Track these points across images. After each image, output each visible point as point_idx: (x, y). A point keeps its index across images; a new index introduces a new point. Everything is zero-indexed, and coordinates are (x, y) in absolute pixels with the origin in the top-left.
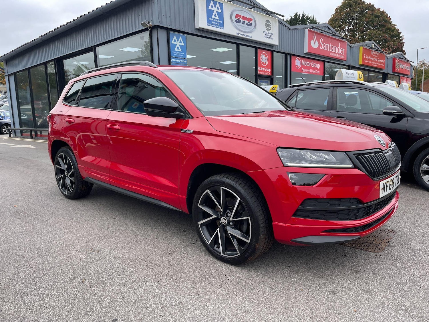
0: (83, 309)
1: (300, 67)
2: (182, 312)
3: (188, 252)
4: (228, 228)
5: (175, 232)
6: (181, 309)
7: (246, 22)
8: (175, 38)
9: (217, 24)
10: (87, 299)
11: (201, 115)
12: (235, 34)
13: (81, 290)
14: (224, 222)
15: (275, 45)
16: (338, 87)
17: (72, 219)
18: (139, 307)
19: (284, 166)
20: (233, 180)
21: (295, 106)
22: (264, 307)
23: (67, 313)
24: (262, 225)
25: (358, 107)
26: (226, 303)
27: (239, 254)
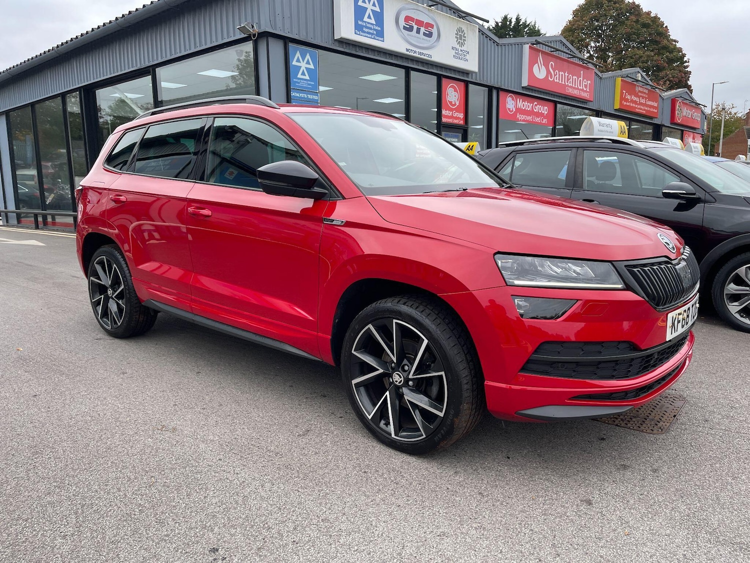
0: (156, 531)
1: (514, 110)
2: (331, 536)
3: (333, 433)
4: (405, 390)
5: (307, 398)
6: (327, 532)
7: (423, 30)
8: (298, 54)
9: (371, 31)
10: (162, 513)
11: (357, 194)
12: (404, 51)
13: (150, 497)
14: (399, 381)
15: (472, 72)
16: (585, 148)
17: (124, 373)
18: (255, 527)
19: (507, 285)
20: (416, 308)
21: (511, 180)
22: (472, 527)
23: (128, 539)
24: (465, 387)
25: (617, 183)
26: (405, 520)
27: (424, 436)
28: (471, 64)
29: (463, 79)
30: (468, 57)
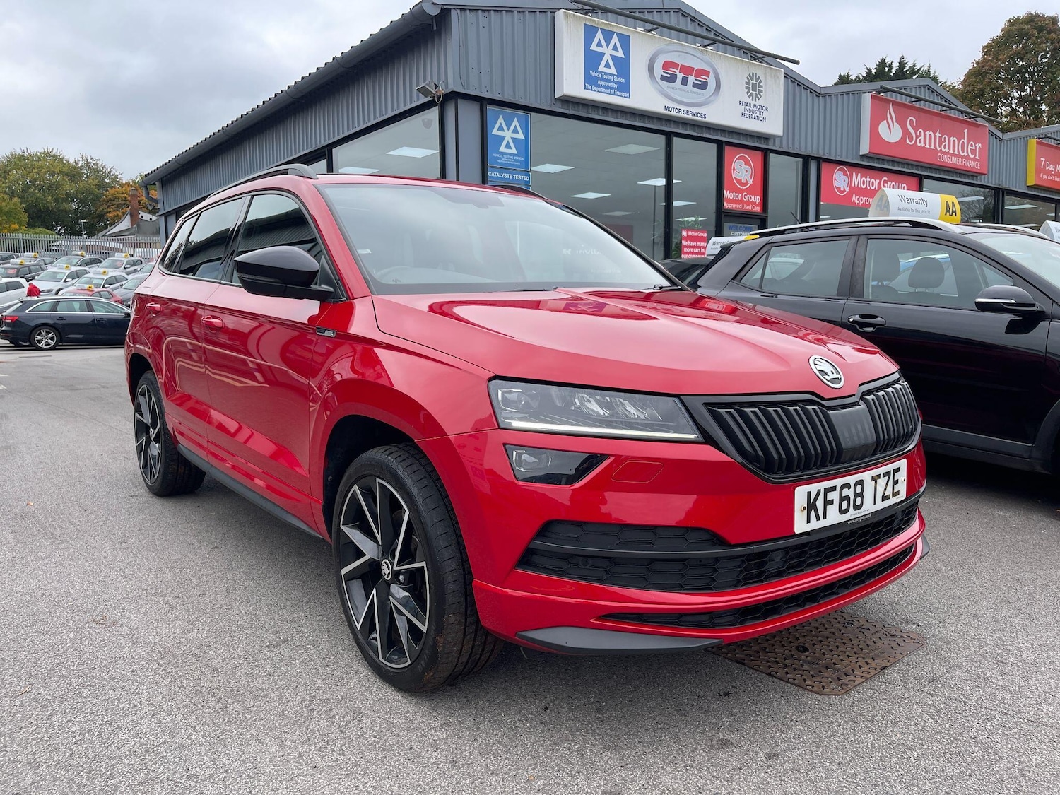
1: (847, 190)
3: (318, 646)
4: (393, 588)
7: (692, 79)
8: (501, 120)
9: (610, 85)
11: (364, 293)
12: (662, 111)
14: (387, 573)
15: (775, 137)
16: (869, 236)
19: (498, 427)
20: (401, 462)
21: (761, 286)
27: (409, 662)
28: (772, 124)
29: (760, 146)
30: (765, 114)
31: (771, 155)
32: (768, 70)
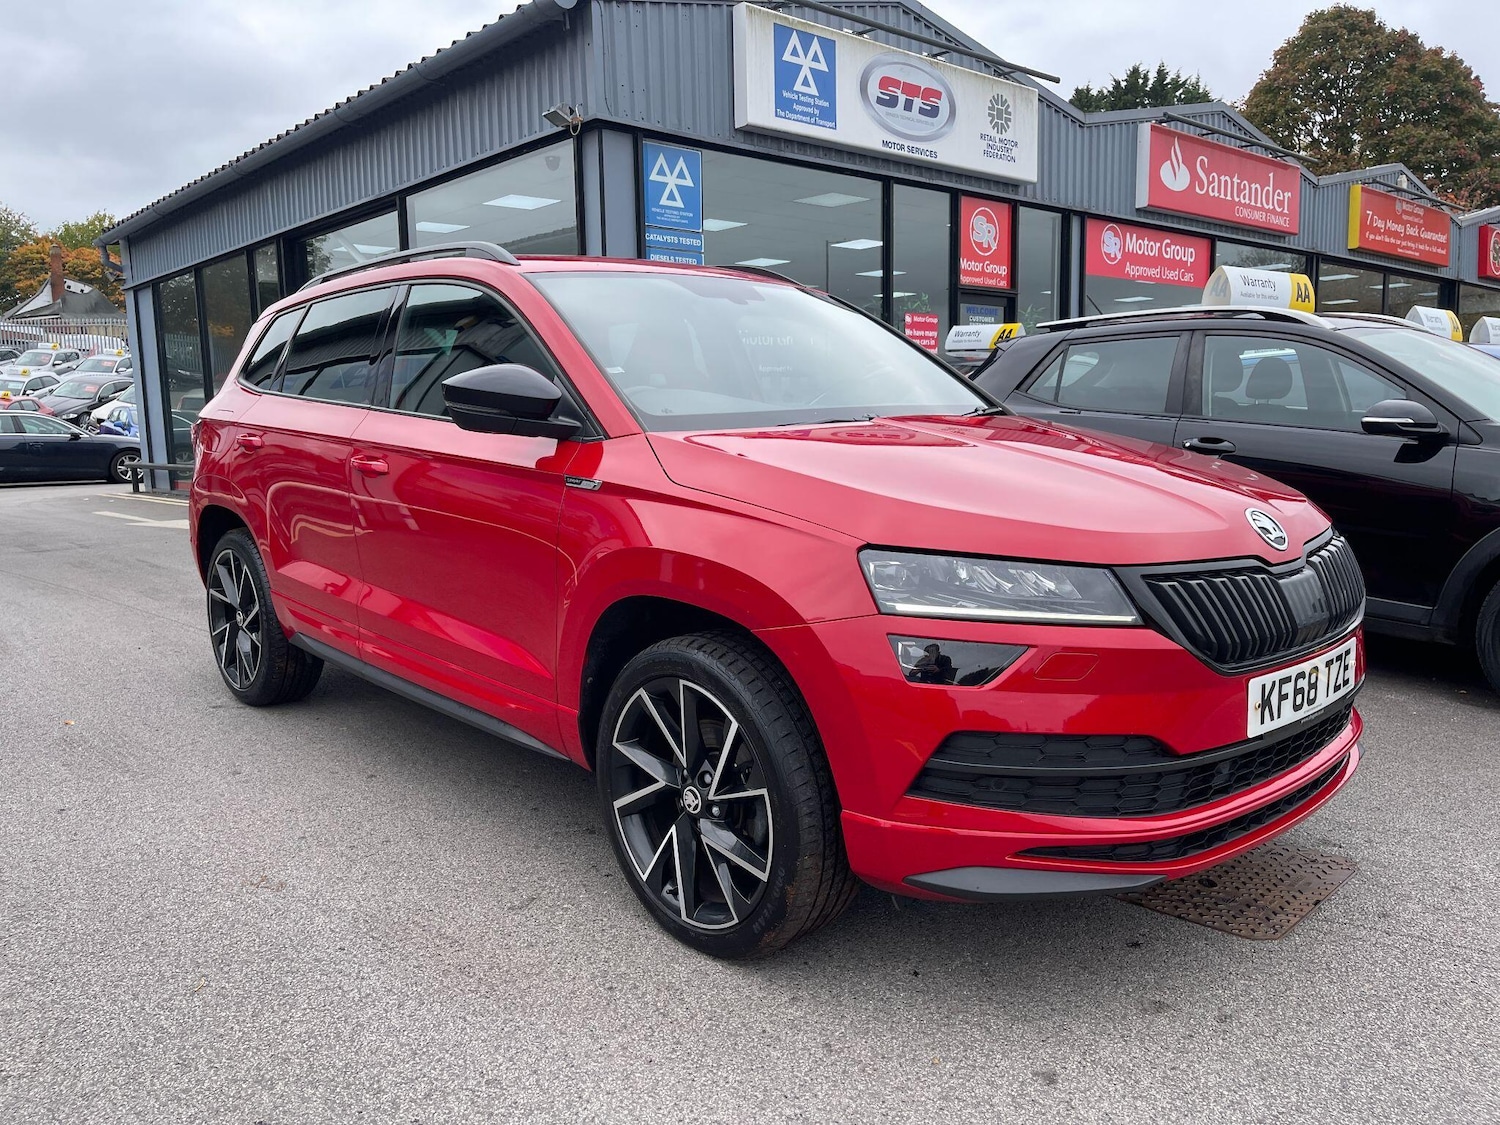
0: (171, 1080)
1: (1119, 257)
2: (491, 1114)
3: (579, 905)
4: (704, 825)
5: (556, 833)
6: (489, 1105)
7: (918, 102)
8: (661, 160)
9: (810, 110)
10: (195, 1046)
12: (878, 146)
13: (184, 1015)
14: (693, 805)
15: (1026, 183)
16: (1207, 332)
17: (235, 773)
18: (353, 1087)
19: (880, 613)
20: (720, 657)
21: (1056, 399)
22: (781, 1115)
23: (114, 1091)
24: (806, 821)
26: (652, 1092)
27: (736, 921)
28: (1024, 167)
29: (1007, 197)
30: (1015, 152)
31: (1022, 210)
32: (1018, 91)
